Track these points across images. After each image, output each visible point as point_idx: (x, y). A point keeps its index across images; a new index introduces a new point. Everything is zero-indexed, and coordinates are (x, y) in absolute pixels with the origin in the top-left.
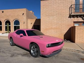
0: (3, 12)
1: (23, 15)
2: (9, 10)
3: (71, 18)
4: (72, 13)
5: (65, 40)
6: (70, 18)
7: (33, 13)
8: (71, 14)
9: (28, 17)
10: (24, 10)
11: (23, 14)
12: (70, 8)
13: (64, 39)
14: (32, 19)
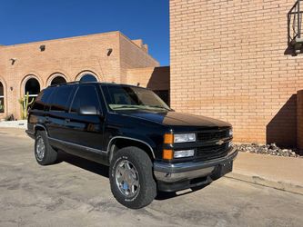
0: (43, 49)
1: (108, 55)
2: (63, 41)
3: (295, 55)
4: (299, 35)
5: (271, 148)
6: (290, 57)
7: (146, 46)
8: (298, 40)
9: (128, 62)
10: (112, 39)
11: (110, 52)
12: (290, 13)
13: (269, 141)
14: (141, 67)
